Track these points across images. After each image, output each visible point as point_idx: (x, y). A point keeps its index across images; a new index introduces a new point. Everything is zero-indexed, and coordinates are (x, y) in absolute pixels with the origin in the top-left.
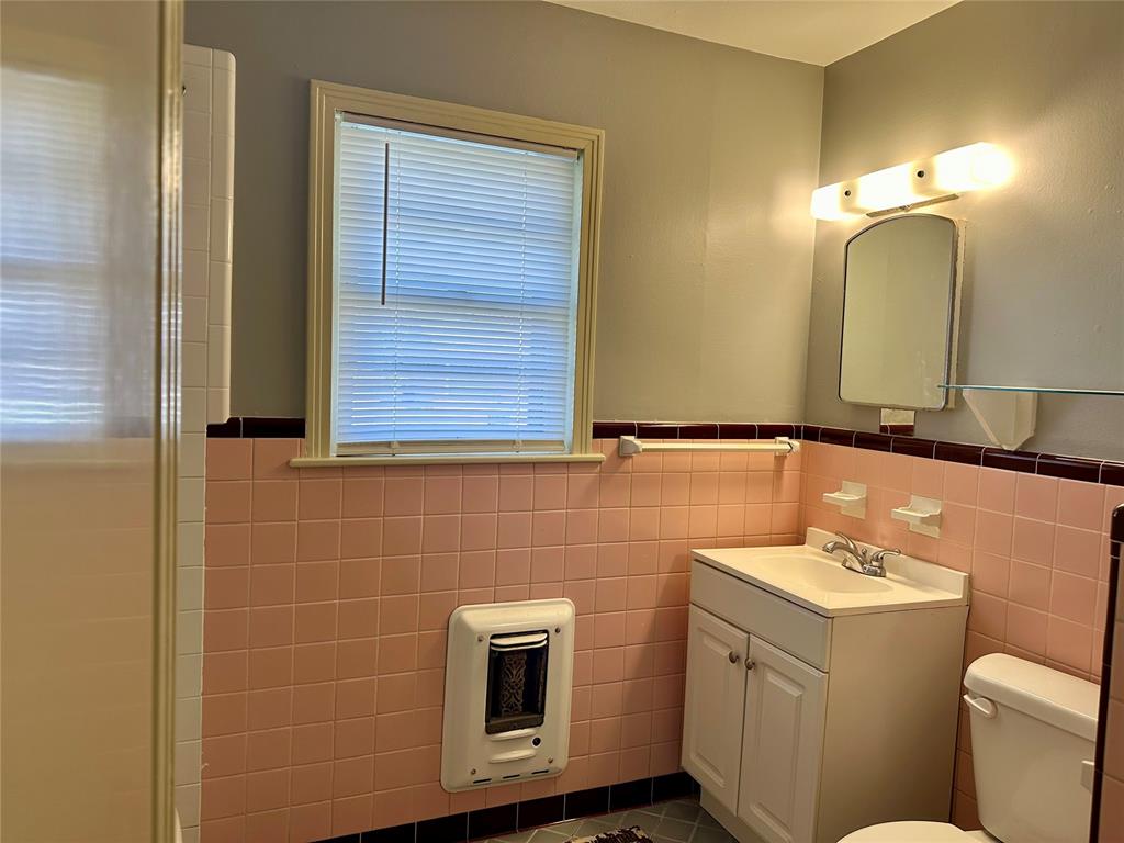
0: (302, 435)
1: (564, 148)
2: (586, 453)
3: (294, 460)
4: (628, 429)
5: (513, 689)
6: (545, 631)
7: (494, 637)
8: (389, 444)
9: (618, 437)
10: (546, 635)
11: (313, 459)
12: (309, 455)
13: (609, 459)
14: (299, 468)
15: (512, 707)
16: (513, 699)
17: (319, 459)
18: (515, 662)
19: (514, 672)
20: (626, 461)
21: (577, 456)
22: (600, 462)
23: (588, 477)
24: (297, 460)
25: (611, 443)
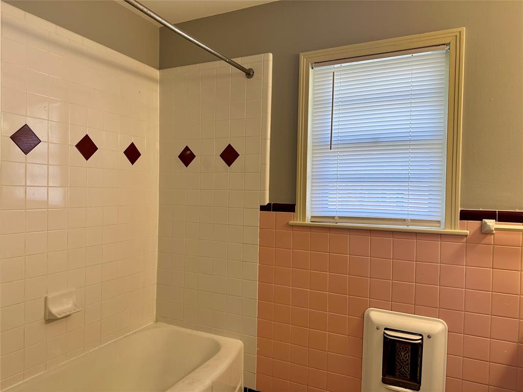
0: (294, 211)
1: (436, 46)
2: (455, 229)
3: (290, 222)
4: (491, 215)
5: (403, 364)
6: (421, 335)
7: (386, 329)
8: (333, 217)
9: (482, 220)
10: (421, 337)
11: (298, 222)
12: (297, 220)
13: (474, 234)
14: (292, 226)
15: (402, 374)
16: (403, 370)
17: (301, 222)
18: (403, 348)
19: (403, 354)
20: (488, 237)
21: (448, 230)
22: (466, 236)
23: (456, 245)
24: (291, 222)
25: (475, 224)
